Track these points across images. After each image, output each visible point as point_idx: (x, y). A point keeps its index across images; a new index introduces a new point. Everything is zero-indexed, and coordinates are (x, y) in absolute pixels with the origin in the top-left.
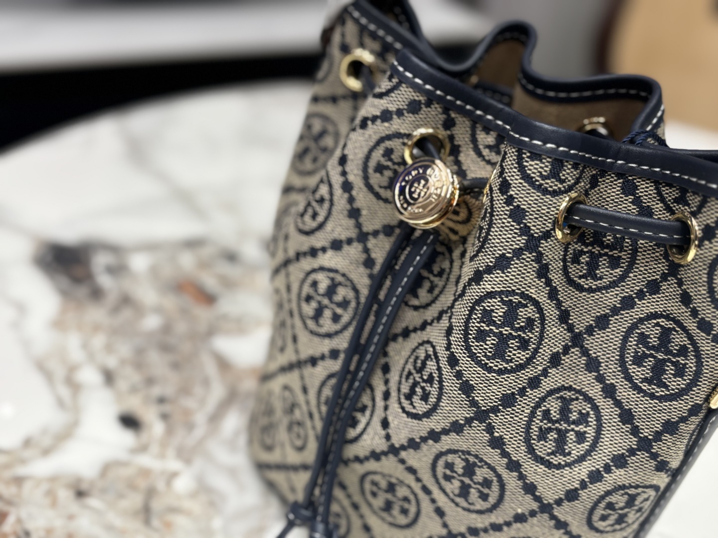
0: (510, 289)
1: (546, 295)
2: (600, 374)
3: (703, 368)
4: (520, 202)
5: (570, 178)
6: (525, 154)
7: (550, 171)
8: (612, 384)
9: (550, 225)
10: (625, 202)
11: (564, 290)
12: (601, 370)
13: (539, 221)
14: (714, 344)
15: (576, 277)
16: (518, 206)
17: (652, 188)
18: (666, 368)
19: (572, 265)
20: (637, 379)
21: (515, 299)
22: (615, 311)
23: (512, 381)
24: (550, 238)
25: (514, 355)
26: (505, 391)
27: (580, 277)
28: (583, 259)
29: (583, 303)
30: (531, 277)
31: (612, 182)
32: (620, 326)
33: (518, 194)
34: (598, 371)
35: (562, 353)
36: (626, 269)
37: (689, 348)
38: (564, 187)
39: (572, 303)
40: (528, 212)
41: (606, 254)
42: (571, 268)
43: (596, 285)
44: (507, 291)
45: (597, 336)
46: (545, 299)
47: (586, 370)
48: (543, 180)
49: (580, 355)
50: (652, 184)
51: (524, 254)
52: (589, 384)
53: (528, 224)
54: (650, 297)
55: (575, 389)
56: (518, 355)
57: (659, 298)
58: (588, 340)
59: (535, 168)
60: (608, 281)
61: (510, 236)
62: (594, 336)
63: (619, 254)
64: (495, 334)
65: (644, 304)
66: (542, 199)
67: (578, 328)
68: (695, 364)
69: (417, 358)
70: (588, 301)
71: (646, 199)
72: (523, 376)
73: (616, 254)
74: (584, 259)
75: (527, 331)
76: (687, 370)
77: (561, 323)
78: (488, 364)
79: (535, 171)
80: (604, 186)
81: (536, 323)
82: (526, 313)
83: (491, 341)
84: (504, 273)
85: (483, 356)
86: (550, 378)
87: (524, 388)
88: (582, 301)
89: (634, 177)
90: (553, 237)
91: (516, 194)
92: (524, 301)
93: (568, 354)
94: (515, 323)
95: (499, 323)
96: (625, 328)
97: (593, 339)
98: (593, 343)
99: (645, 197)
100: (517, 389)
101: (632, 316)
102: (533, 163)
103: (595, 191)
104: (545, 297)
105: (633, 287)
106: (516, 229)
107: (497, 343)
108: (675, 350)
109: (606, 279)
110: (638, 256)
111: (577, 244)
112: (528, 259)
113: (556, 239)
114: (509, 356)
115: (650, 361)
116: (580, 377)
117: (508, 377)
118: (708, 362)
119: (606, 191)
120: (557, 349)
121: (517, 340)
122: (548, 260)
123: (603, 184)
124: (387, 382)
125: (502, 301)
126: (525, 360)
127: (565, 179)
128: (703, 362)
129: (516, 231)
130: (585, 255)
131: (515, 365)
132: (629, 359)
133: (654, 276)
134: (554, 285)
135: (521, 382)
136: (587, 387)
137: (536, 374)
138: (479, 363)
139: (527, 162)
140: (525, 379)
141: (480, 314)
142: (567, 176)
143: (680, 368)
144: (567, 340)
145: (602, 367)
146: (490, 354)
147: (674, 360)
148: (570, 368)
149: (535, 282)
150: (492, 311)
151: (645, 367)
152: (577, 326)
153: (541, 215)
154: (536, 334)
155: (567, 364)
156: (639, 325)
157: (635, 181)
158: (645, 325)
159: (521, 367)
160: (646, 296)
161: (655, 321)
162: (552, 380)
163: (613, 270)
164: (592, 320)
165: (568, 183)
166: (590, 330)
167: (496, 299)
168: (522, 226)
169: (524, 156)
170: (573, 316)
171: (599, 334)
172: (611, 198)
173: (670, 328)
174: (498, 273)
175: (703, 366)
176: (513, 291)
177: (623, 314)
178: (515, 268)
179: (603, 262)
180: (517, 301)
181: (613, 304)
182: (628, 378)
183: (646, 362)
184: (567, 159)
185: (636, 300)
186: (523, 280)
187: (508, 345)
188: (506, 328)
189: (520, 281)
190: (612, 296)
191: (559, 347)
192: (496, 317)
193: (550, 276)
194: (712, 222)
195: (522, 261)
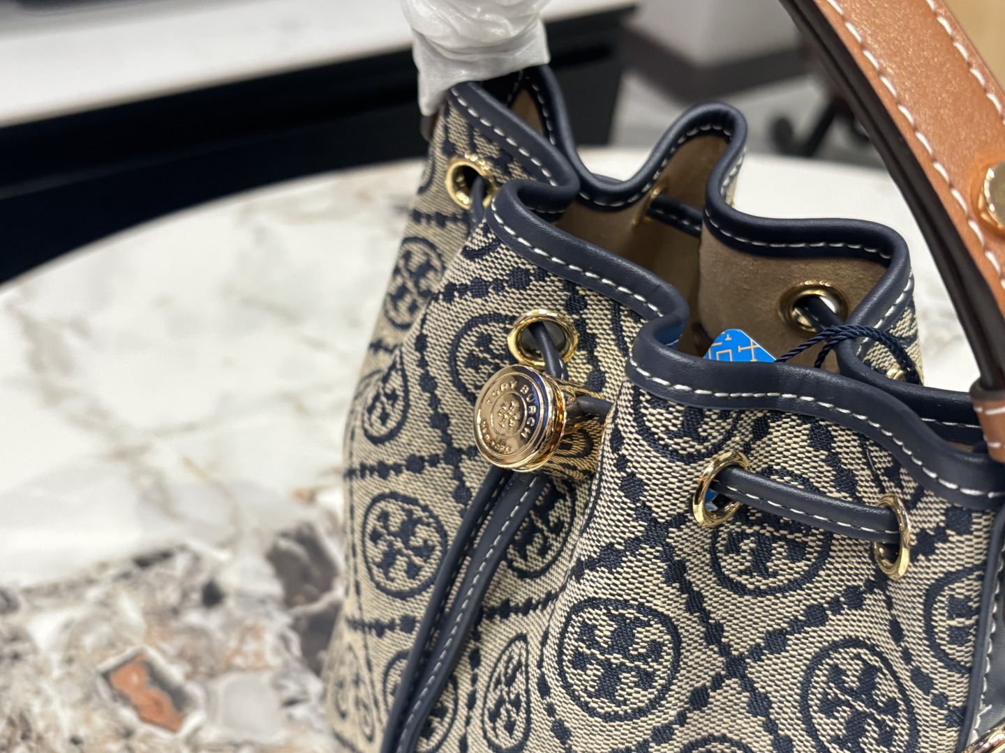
0: (621, 599)
1: (682, 606)
2: (770, 719)
3: (920, 740)
4: (636, 468)
5: (715, 434)
6: (643, 395)
7: (682, 424)
8: (787, 736)
9: (683, 506)
10: (814, 459)
11: (712, 594)
12: (773, 714)
13: (666, 500)
14: (935, 708)
15: (733, 573)
16: (633, 474)
17: (856, 444)
18: (866, 727)
19: (726, 555)
20: (823, 736)
21: (630, 614)
22: (796, 626)
23: (627, 732)
24: (684, 524)
25: (630, 694)
26: (616, 745)
27: (741, 573)
28: (745, 545)
29: (745, 611)
30: (655, 582)
31: (793, 427)
32: (803, 649)
33: (633, 456)
34: (767, 715)
35: (711, 688)
36: (814, 564)
37: (900, 705)
38: (706, 448)
39: (727, 612)
40: (648, 485)
41: (783, 538)
42: (725, 561)
43: (767, 584)
44: (616, 600)
45: (767, 662)
46: (681, 612)
47: (748, 712)
48: (670, 438)
49: (739, 689)
50: (856, 438)
51: (642, 548)
52: (753, 733)
53: (648, 504)
54: (849, 612)
55: (730, 740)
56: (634, 695)
57: (861, 616)
58: (752, 667)
59: (658, 420)
60: (787, 579)
61: (621, 519)
62: (763, 661)
63: (803, 539)
64: (600, 663)
65: (840, 620)
66: (670, 467)
67: (736, 650)
68: (907, 731)
69: (511, 658)
70: (753, 609)
71: (846, 459)
72: (644, 724)
73: (800, 538)
74: (747, 545)
75: (650, 660)
76: (897, 738)
77: (709, 644)
78: (589, 703)
79: (658, 424)
80: (779, 434)
81: (665, 648)
82: (648, 634)
83: (594, 671)
84: (612, 574)
85: (582, 690)
86: (690, 726)
87: (646, 741)
88: (744, 608)
89: (828, 423)
90: (690, 521)
91: (630, 455)
92: (644, 616)
93: (720, 687)
94: (630, 648)
95: (606, 646)
96: (810, 654)
97: (762, 666)
98: (763, 673)
99: (846, 456)
100: (635, 743)
101: (821, 637)
102: (654, 412)
103: (764, 443)
104: (679, 609)
105: (824, 592)
106: (629, 508)
107: (603, 674)
108: (882, 702)
109: (784, 575)
110: (833, 545)
111: (733, 524)
112: (648, 556)
113: (695, 524)
114: (621, 695)
115: (845, 711)
116: (738, 721)
117: (621, 726)
118: (927, 732)
119: (782, 441)
120: (702, 682)
121: (633, 673)
122: (683, 555)
123: (778, 431)
124: (474, 680)
125: (609, 614)
126: (647, 702)
127: (707, 437)
128: (919, 731)
129: (629, 511)
130: (748, 539)
131: (630, 708)
132: (814, 702)
133: (855, 581)
134: (696, 589)
135: (641, 734)
136: (749, 737)
137: (667, 722)
138: (576, 699)
139: (646, 408)
140: (647, 729)
141: (578, 627)
142: (709, 431)
143: (887, 731)
144: (718, 667)
145: (773, 708)
146: (593, 690)
147: (879, 717)
148: (722, 709)
149: (660, 588)
150: (595, 626)
151: (836, 718)
152: (735, 646)
153: (667, 491)
154: (665, 664)
155: (718, 703)
156: (831, 652)
157: (830, 429)
158: (840, 653)
159: (640, 712)
160: (844, 609)
161: (855, 651)
162: (692, 728)
163: (794, 563)
164: (759, 638)
165: (713, 441)
166: (756, 653)
167: (601, 610)
168: (638, 504)
169: (641, 398)
170: (728, 632)
171: (770, 659)
172: (793, 451)
173: (874, 666)
174: (603, 572)
175: (920, 737)
176: (626, 601)
177: (808, 633)
178: (628, 567)
179: (779, 548)
180: (632, 616)
181: (793, 615)
182: (812, 731)
183: (838, 712)
184: (709, 408)
185: (829, 612)
186: (641, 586)
187: (620, 679)
188: (615, 655)
189: (637, 588)
190: (792, 602)
191: (704, 679)
192: (601, 637)
193: (688, 578)
194: (929, 528)
195: (639, 557)
